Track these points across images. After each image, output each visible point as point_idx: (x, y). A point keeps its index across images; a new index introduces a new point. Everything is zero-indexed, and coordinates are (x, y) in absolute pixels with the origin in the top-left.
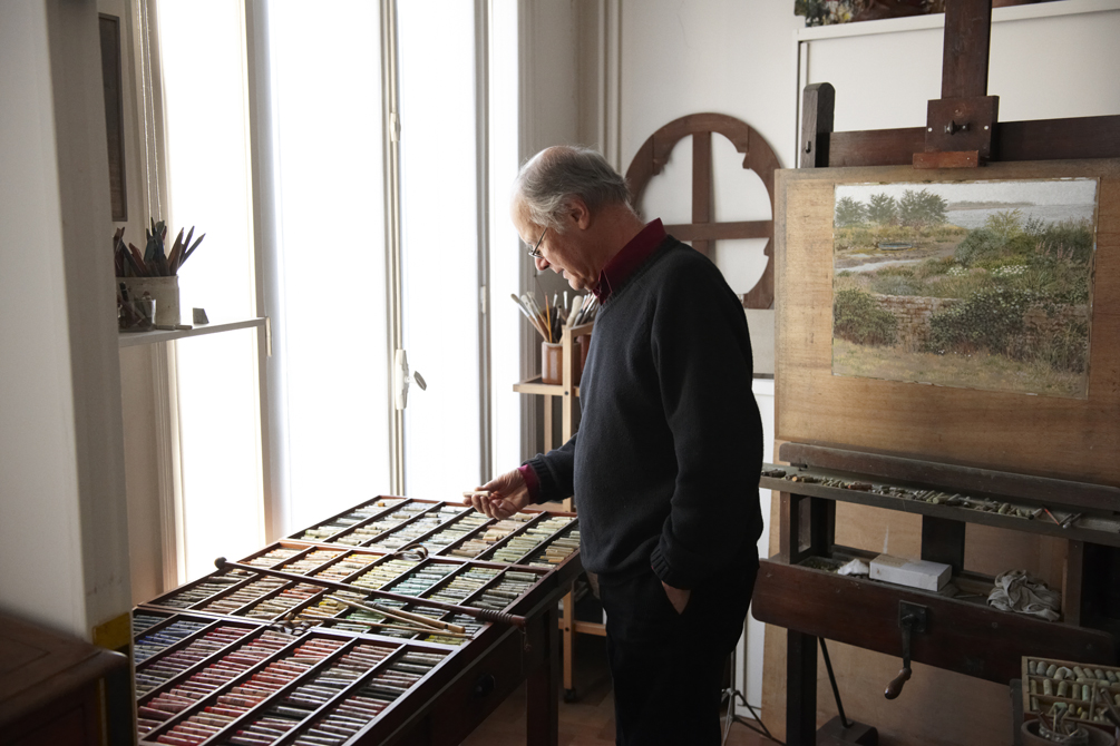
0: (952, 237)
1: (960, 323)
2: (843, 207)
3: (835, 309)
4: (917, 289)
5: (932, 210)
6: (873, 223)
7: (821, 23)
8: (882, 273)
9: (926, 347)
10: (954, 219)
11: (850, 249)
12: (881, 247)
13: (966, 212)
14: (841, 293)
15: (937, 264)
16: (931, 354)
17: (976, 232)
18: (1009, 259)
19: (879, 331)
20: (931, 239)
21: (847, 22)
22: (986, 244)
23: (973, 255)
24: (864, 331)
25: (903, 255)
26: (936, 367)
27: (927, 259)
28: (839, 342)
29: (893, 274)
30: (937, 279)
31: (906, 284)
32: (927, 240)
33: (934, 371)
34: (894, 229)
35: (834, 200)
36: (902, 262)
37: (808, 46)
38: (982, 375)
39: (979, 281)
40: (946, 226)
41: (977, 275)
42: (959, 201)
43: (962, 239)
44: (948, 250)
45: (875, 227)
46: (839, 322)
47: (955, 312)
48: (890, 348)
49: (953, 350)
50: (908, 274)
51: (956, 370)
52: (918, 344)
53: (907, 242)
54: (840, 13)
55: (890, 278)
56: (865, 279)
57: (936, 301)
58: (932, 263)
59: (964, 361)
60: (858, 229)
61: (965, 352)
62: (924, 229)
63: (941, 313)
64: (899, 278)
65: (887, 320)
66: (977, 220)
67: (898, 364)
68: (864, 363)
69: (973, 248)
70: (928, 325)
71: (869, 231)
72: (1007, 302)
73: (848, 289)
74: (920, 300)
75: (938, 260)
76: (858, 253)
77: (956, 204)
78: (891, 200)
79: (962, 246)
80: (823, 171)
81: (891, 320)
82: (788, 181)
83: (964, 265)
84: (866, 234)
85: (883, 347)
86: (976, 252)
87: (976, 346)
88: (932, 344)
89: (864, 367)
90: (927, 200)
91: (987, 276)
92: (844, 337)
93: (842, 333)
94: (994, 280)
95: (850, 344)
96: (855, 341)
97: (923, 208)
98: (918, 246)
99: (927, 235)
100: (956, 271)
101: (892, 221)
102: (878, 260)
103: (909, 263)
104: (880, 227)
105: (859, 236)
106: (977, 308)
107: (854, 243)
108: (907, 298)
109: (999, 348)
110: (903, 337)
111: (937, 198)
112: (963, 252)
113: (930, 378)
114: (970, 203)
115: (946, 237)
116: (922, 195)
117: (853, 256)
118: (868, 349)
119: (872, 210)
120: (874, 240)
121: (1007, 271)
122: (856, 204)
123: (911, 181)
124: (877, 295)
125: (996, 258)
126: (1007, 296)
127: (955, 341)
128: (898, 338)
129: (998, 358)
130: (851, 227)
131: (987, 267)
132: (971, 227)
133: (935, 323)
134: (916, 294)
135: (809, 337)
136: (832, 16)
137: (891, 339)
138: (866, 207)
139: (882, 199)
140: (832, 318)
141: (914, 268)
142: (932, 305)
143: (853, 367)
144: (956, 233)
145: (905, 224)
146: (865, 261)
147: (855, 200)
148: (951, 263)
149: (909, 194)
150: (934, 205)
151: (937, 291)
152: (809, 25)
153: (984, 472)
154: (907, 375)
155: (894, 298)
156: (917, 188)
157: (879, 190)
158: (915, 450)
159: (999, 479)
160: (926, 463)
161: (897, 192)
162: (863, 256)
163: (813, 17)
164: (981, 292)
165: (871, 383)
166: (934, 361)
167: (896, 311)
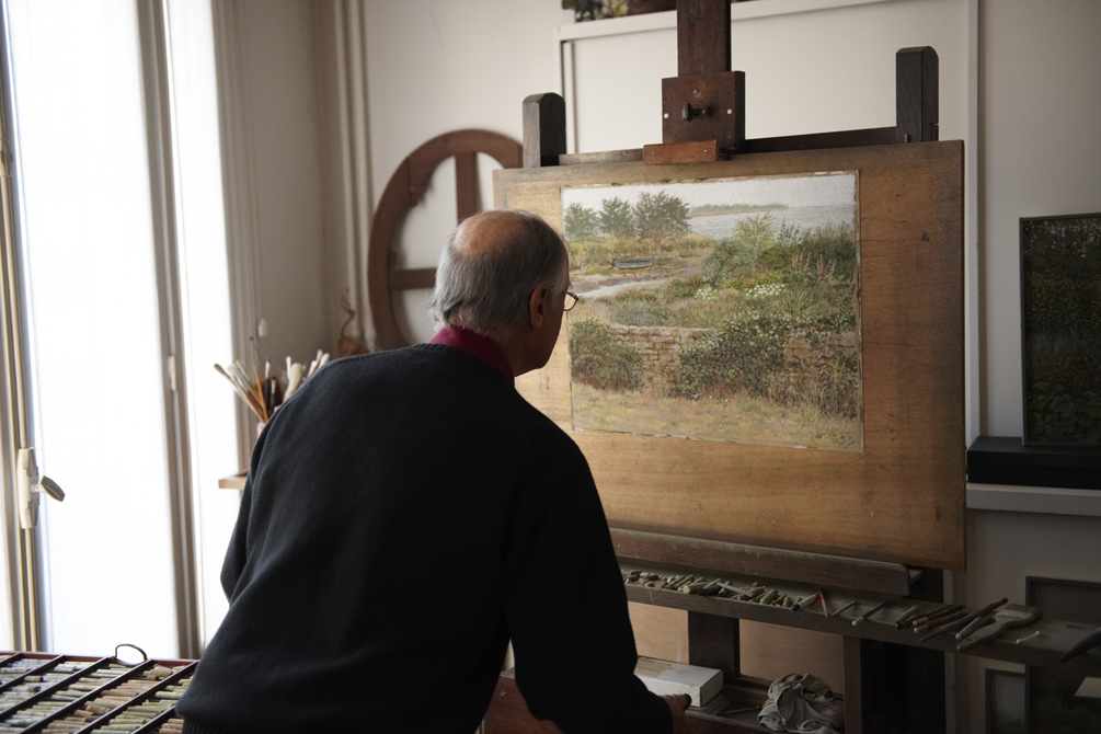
0: (698, 250)
1: (717, 358)
2: (572, 216)
3: (571, 346)
4: (661, 317)
5: (674, 217)
6: (607, 235)
7: (592, 18)
8: (621, 298)
9: (678, 390)
10: (700, 227)
11: (584, 270)
12: (618, 265)
13: (711, 218)
14: (576, 325)
15: (683, 285)
16: (683, 400)
17: (724, 244)
18: (763, 276)
19: (623, 372)
20: (674, 254)
21: (622, 16)
22: (736, 258)
23: (723, 273)
24: (605, 372)
25: (644, 274)
26: (690, 416)
27: (671, 279)
28: (578, 388)
29: (634, 299)
30: (683, 304)
31: (649, 311)
32: (670, 255)
33: (688, 421)
34: (631, 242)
35: (561, 207)
36: (643, 283)
37: (573, 47)
38: (742, 424)
39: (731, 305)
40: (689, 236)
41: (729, 298)
42: (702, 204)
43: (708, 252)
44: (696, 266)
45: (609, 240)
46: (576, 362)
47: (707, 346)
48: (636, 393)
49: (708, 393)
50: (650, 298)
51: (712, 419)
52: (667, 387)
53: (647, 258)
54: (614, 6)
55: (630, 304)
56: (603, 306)
57: (685, 332)
58: (677, 284)
59: (721, 407)
60: (591, 244)
61: (722, 396)
62: (665, 242)
63: (691, 347)
64: (641, 305)
65: (630, 358)
66: (722, 229)
67: (646, 412)
68: (608, 414)
69: (722, 263)
70: (678, 362)
71: (603, 245)
72: (765, 332)
73: (583, 320)
74: (666, 331)
75: (683, 280)
76: (592, 273)
77: (699, 209)
78: (626, 206)
79: (709, 261)
80: (551, 171)
81: (635, 358)
82: (508, 185)
83: (714, 286)
84: (600, 250)
85: (628, 393)
86: (726, 268)
87: (733, 388)
88: (684, 387)
89: (608, 419)
90: (666, 205)
91: (739, 299)
92: (583, 381)
93: (581, 376)
94: (748, 303)
95: (590, 389)
96: (597, 385)
97: (663, 214)
98: (660, 263)
99: (669, 249)
100: (705, 293)
101: (629, 233)
102: (615, 282)
103: (649, 285)
104: (616, 241)
105: (592, 251)
106: (732, 339)
107: (588, 261)
108: (651, 329)
109: (759, 390)
110: (650, 379)
111: (677, 202)
112: (711, 269)
113: (684, 430)
114: (715, 207)
115: (691, 251)
116: (660, 198)
117: (587, 278)
118: (612, 396)
119: (606, 219)
120: (610, 257)
121: (762, 291)
122: (587, 212)
123: (647, 181)
124: (617, 326)
125: (749, 276)
126: (764, 323)
127: (710, 382)
128: (645, 380)
129: (759, 402)
130: (583, 241)
131: (739, 286)
132: (718, 237)
133: (685, 360)
134: (661, 324)
135: (544, 382)
136: (605, 10)
137: (637, 382)
138: (598, 215)
139: (615, 204)
140: (568, 357)
141: (657, 291)
142: (680, 337)
143: (596, 418)
144: (702, 246)
145: (643, 236)
146: (602, 283)
147: (585, 207)
148: (698, 284)
149: (645, 197)
150: (673, 211)
151: (685, 319)
152: (579, 20)
153: (748, 548)
154: (658, 426)
155: (637, 329)
156: (654, 190)
157: (612, 193)
158: (673, 522)
159: (767, 557)
160: (682, 539)
161: (632, 194)
162: (598, 277)
163: (583, 12)
164: (735, 318)
165: (618, 438)
166: (688, 408)
167: (639, 346)
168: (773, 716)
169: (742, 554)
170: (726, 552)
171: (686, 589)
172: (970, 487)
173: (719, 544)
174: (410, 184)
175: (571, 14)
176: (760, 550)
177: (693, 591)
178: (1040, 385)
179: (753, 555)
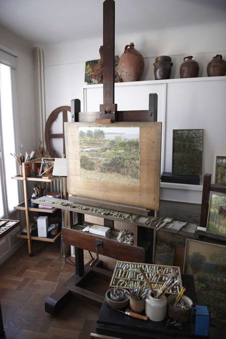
1: (110, 165)
2: (81, 133)
3: (80, 160)
4: (99, 156)
5: (102, 135)
6: (88, 137)
8: (91, 151)
9: (102, 171)
10: (107, 137)
12: (90, 144)
14: (81, 156)
15: (104, 149)
16: (103, 173)
17: (112, 141)
18: (120, 148)
19: (91, 166)
20: (102, 142)
22: (115, 144)
23: (112, 147)
24: (87, 166)
25: (96, 146)
26: (105, 177)
28: (82, 169)
30: (103, 153)
34: (93, 139)
35: (78, 131)
36: (95, 148)
38: (115, 179)
39: (114, 154)
40: (105, 139)
41: (113, 152)
43: (109, 142)
44: (106, 145)
45: (88, 139)
47: (108, 162)
48: (94, 171)
49: (108, 172)
50: (97, 151)
51: (109, 177)
52: (100, 170)
53: (96, 143)
55: (93, 152)
56: (87, 152)
57: (104, 159)
58: (102, 149)
59: (111, 175)
60: (84, 139)
61: (111, 173)
62: (100, 140)
63: (105, 162)
64: (95, 153)
65: (92, 164)
66: (112, 138)
67: (96, 175)
68: (88, 175)
69: (112, 145)
70: (102, 165)
72: (120, 160)
73: (83, 155)
74: (100, 159)
77: (107, 133)
78: (92, 132)
79: (109, 144)
80: (77, 123)
83: (110, 149)
84: (86, 140)
85: (92, 171)
87: (114, 171)
88: (104, 170)
90: (100, 132)
91: (115, 153)
93: (82, 167)
94: (117, 154)
95: (84, 170)
96: (86, 169)
97: (99, 134)
98: (99, 144)
99: (101, 141)
100: (108, 151)
101: (92, 137)
102: (89, 147)
103: (97, 149)
104: (90, 139)
106: (113, 161)
107: (84, 143)
108: (97, 158)
109: (119, 172)
110: (97, 168)
111: (102, 131)
112: (109, 146)
113: (103, 179)
114: (110, 133)
115: (105, 142)
116: (99, 130)
117: (84, 146)
118: (89, 171)
119: (88, 134)
120: (88, 142)
121: (120, 151)
123: (96, 126)
124: (90, 157)
125: (117, 148)
126: (120, 158)
127: (109, 170)
129: (119, 174)
131: (115, 150)
132: (111, 139)
133: (104, 165)
137: (94, 169)
138: (86, 133)
139: (90, 131)
140: (80, 163)
142: (103, 160)
143: (85, 176)
144: (107, 141)
145: (95, 138)
146: (87, 148)
147: (83, 131)
148: (107, 149)
149: (96, 130)
150: (102, 133)
151: (104, 156)
153: (116, 205)
154: (98, 178)
155: (94, 158)
156: (98, 128)
157: (89, 129)
158: (101, 198)
159: (119, 207)
160: (102, 202)
161: (93, 129)
162: (86, 146)
163: (89, 83)
164: (114, 157)
165: (90, 180)
166: (104, 175)
167: (94, 161)
168: (120, 239)
169: (115, 206)
170: (112, 205)
172: (161, 183)
173: (110, 204)
174: (53, 117)
176: (118, 205)
177: (104, 214)
178: (175, 163)
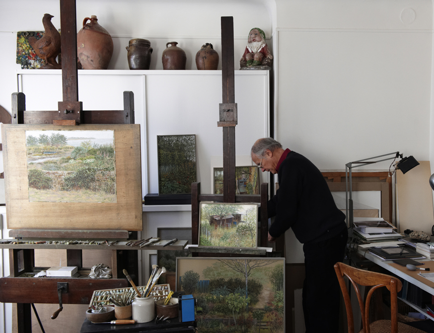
0: (70, 149)
1: (75, 179)
2: (29, 139)
3: (29, 177)
4: (59, 168)
5: (62, 140)
6: (41, 145)
8: (46, 163)
9: (64, 189)
10: (70, 143)
11: (33, 154)
12: (44, 153)
13: (73, 141)
14: (30, 171)
15: (65, 159)
16: (65, 191)
17: (77, 148)
18: (89, 157)
19: (46, 184)
20: (62, 150)
22: (81, 152)
23: (77, 156)
24: (40, 184)
25: (53, 156)
26: (68, 196)
27: (61, 157)
28: (31, 189)
29: (50, 163)
30: (65, 164)
31: (54, 166)
32: (61, 151)
33: (67, 197)
34: (49, 147)
35: (25, 136)
36: (53, 159)
38: (83, 197)
39: (80, 164)
40: (67, 146)
41: (79, 163)
42: (71, 137)
43: (73, 150)
44: (69, 154)
45: (42, 146)
46: (30, 182)
47: (72, 176)
48: (50, 190)
49: (73, 189)
50: (54, 163)
51: (74, 196)
52: (60, 188)
53: (54, 151)
55: (48, 165)
56: (39, 165)
57: (66, 172)
58: (63, 159)
59: (77, 193)
60: (36, 147)
61: (77, 190)
62: (59, 147)
63: (68, 176)
64: (52, 165)
65: (48, 180)
66: (77, 144)
67: (54, 195)
68: (41, 196)
69: (77, 153)
70: (64, 181)
71: (40, 148)
72: (89, 172)
73: (33, 169)
74: (60, 172)
75: (65, 158)
76: (36, 155)
77: (70, 138)
78: (47, 136)
79: (73, 152)
80: (21, 125)
81: (50, 180)
82: (7, 129)
83: (74, 159)
84: (39, 149)
85: (48, 190)
86: (78, 155)
87: (80, 187)
88: (66, 188)
89: (41, 198)
90: (60, 137)
91: (82, 163)
92: (33, 187)
93: (32, 186)
94: (85, 164)
95: (35, 189)
96: (37, 188)
97: (59, 139)
98: (58, 153)
99: (61, 149)
100: (72, 161)
101: (48, 144)
102: (44, 158)
103: (55, 159)
104: (44, 146)
105: (36, 149)
106: (80, 174)
107: (34, 152)
108: (55, 171)
109: (88, 188)
110: (55, 186)
111: (63, 136)
112: (74, 155)
113: (66, 200)
114: (75, 138)
115: (67, 149)
116: (58, 135)
117: (34, 157)
118: (42, 191)
119: (40, 140)
120: (42, 151)
121: (88, 161)
122: (34, 138)
123: (54, 130)
124: (44, 171)
125: (85, 156)
126: (89, 169)
127: (73, 186)
128: (53, 186)
129: (88, 191)
130: (33, 146)
131: (82, 159)
132: (76, 146)
133: (66, 180)
134: (58, 170)
135: (19, 188)
137: (51, 187)
138: (38, 139)
139: (44, 136)
140: (28, 180)
141: (57, 161)
142: (65, 174)
143: (37, 198)
144: (71, 148)
145: (53, 145)
146: (39, 158)
147: (33, 136)
148: (70, 159)
149: (53, 134)
150: (62, 138)
151: (66, 169)
152: (23, 68)
153: (85, 231)
154: (57, 199)
155: (51, 172)
156: (56, 132)
157: (42, 133)
158: (62, 227)
159: (90, 233)
160: (65, 231)
161: (50, 133)
162: (38, 157)
163: (24, 65)
164: (81, 168)
165: (44, 203)
166: (66, 193)
167: (52, 176)
168: (93, 275)
169: (84, 233)
170: (79, 233)
171: (68, 243)
173: (77, 231)
175: (20, 65)
176: (89, 231)
177: (70, 244)
179: (87, 233)
